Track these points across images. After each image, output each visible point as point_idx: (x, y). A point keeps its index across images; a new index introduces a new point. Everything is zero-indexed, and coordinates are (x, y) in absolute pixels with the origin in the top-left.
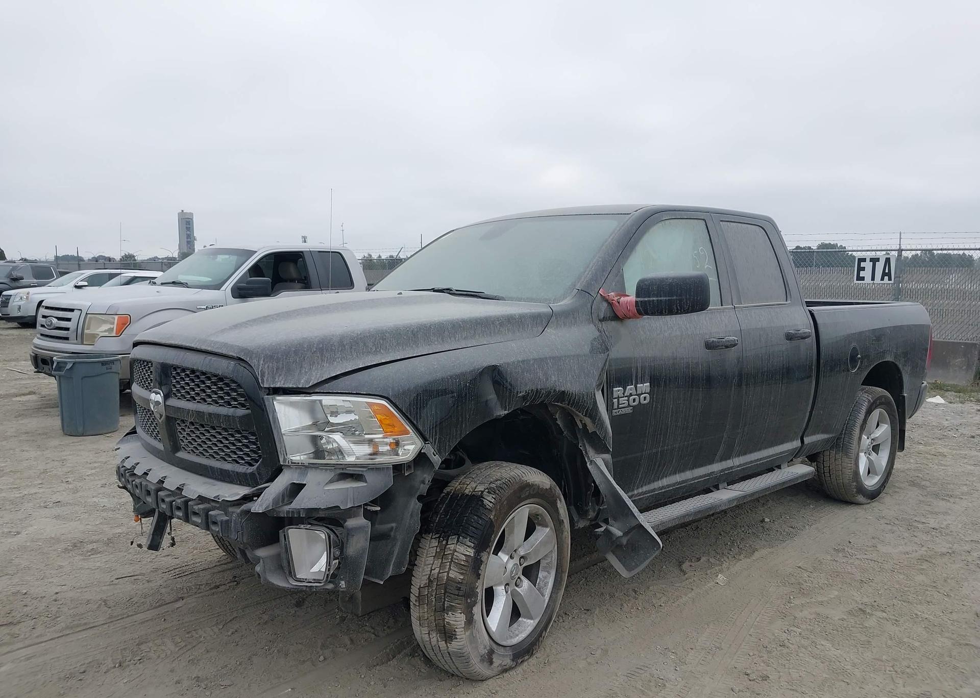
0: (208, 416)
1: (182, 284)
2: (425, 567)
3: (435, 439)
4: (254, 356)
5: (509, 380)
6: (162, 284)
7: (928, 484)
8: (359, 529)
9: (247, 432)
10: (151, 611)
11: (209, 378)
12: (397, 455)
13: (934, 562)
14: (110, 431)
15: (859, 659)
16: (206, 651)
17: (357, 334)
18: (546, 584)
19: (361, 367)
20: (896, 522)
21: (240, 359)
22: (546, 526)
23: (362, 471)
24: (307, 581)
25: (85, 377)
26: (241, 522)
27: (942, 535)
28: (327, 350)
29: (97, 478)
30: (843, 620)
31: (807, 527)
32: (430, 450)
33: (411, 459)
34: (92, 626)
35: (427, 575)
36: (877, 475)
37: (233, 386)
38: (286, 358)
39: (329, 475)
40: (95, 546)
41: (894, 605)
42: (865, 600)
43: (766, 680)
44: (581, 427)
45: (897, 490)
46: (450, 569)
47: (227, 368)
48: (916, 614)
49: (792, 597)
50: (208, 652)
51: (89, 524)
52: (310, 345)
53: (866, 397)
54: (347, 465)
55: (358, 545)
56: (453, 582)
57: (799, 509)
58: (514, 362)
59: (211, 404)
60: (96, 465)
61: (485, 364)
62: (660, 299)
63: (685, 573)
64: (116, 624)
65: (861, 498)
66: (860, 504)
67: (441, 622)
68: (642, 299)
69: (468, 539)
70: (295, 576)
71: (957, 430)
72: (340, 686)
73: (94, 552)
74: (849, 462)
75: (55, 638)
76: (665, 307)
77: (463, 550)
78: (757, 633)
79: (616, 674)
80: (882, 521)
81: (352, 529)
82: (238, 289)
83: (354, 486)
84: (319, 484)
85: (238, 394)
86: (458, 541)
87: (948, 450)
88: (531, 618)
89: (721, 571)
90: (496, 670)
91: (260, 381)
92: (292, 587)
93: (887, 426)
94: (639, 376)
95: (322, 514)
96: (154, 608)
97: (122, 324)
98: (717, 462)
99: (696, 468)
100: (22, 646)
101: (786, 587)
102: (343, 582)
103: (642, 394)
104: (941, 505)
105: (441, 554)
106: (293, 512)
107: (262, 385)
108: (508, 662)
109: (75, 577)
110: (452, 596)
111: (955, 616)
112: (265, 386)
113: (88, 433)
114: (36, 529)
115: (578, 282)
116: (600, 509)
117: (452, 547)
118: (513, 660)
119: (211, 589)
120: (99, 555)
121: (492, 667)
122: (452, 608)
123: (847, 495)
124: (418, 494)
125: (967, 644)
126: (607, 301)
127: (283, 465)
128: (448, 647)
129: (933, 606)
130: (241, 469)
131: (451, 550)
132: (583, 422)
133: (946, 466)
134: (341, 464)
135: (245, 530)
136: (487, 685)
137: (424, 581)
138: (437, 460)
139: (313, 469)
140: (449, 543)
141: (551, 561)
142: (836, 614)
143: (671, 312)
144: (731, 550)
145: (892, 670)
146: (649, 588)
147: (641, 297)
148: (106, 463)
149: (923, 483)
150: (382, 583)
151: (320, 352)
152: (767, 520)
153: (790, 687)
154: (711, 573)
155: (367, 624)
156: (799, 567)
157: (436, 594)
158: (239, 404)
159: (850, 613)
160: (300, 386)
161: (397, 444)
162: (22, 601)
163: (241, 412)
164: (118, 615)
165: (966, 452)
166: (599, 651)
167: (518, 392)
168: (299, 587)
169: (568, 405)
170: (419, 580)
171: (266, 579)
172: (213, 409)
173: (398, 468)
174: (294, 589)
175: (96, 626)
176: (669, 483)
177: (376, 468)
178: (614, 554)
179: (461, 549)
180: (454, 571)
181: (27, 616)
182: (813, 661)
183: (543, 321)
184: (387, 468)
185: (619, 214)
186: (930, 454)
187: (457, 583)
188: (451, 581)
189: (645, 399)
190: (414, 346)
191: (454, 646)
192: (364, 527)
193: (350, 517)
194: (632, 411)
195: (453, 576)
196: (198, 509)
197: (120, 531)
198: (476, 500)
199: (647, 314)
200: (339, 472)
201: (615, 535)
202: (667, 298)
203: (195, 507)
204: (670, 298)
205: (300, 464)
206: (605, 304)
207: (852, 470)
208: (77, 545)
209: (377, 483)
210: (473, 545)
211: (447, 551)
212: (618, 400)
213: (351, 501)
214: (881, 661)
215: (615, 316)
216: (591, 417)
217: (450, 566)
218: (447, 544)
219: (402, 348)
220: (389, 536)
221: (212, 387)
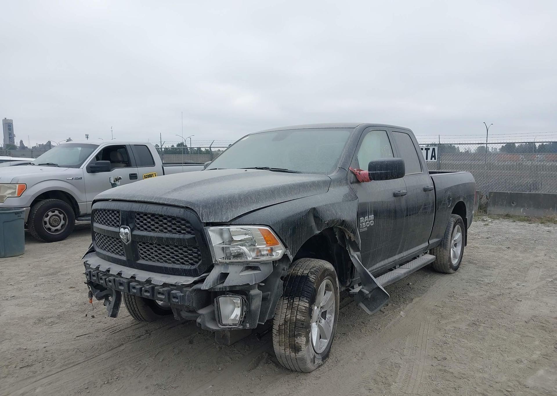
0: (165, 239)
1: (54, 165)
2: (282, 314)
3: (291, 247)
4: (196, 206)
5: (321, 215)
6: (39, 165)
7: (477, 262)
8: (257, 295)
9: (192, 247)
10: (108, 352)
11: (165, 219)
12: (273, 255)
13: (496, 299)
14: (20, 254)
15: (482, 347)
16: (153, 371)
17: (246, 193)
18: (331, 321)
19: (252, 210)
20: (470, 281)
21: (187, 208)
22: (331, 291)
23: (258, 265)
24: (229, 325)
25: (5, 222)
26: (192, 296)
27: (493, 286)
28: (233, 202)
29: (28, 282)
30: (467, 329)
31: (431, 286)
32: (288, 253)
33: (280, 258)
34: (78, 363)
35: (283, 318)
36: (457, 258)
37: (183, 222)
38: (214, 207)
39: (241, 268)
40: (52, 320)
41: (487, 320)
42: (473, 319)
43: (446, 360)
44: (348, 238)
45: (464, 266)
46: (297, 314)
47: (180, 212)
48: (499, 324)
49: (440, 320)
50: (154, 371)
51: (41, 308)
52: (225, 199)
53: (453, 219)
54: (250, 262)
55: (256, 304)
56: (299, 321)
57: (423, 278)
58: (322, 206)
59: (167, 233)
60: (23, 274)
61: (310, 207)
62: (381, 172)
63: (384, 313)
64: (91, 361)
65: (451, 271)
66: (451, 274)
67: (293, 343)
68: (372, 172)
69: (305, 298)
70: (222, 323)
71: (479, 235)
72: (237, 382)
73: (53, 323)
74: (447, 252)
75: (59, 372)
76: (384, 176)
77: (304, 304)
78: (431, 338)
79: (374, 363)
80: (464, 281)
81: (254, 295)
82: (91, 167)
83: (255, 273)
84: (236, 272)
85: (186, 227)
86: (299, 300)
87: (479, 245)
88: (326, 339)
89: (401, 310)
90: (316, 366)
91: (201, 219)
92: (220, 329)
93: (460, 233)
94: (370, 211)
95: (237, 289)
96: (108, 351)
97: (21, 189)
98: (397, 254)
99: (389, 258)
100: (42, 377)
101: (434, 315)
102: (248, 324)
103: (371, 221)
104: (487, 272)
105: (291, 307)
106: (222, 288)
107: (202, 221)
108: (320, 362)
109: (51, 338)
110: (299, 328)
111: (516, 324)
112: (204, 222)
113: (7, 256)
114: (8, 313)
115: (338, 164)
116: (352, 281)
117: (297, 303)
118: (322, 361)
119: (136, 338)
120: (57, 325)
121: (315, 365)
122: (300, 335)
123: (445, 269)
124: (281, 276)
125: (527, 336)
126: (353, 173)
127: (214, 264)
128: (296, 355)
129: (504, 320)
130: (187, 267)
131: (296, 305)
132: (349, 236)
133: (481, 253)
134: (247, 262)
135: (194, 300)
136: (313, 374)
137: (282, 321)
138: (291, 257)
139: (231, 265)
140: (295, 301)
141: (332, 309)
142: (463, 326)
143: (387, 178)
144: (400, 299)
145: (500, 350)
146: (370, 321)
147: (371, 171)
148: (29, 272)
149: (474, 262)
150: (264, 324)
151: (230, 203)
152: (411, 284)
153: (458, 362)
154: (396, 311)
155: (235, 350)
156: (436, 306)
157: (290, 328)
158: (187, 232)
159: (469, 325)
160: (224, 221)
161: (272, 250)
162: (26, 353)
163: (188, 236)
164: (90, 356)
165: (488, 246)
166: (360, 353)
167: (325, 221)
168: (224, 329)
169: (344, 227)
170: (279, 321)
171: (205, 326)
172: (168, 235)
173: (274, 262)
174: (221, 330)
175: (80, 363)
176: (379, 266)
177: (265, 263)
178: (363, 303)
179: (302, 303)
180: (299, 315)
181: (36, 361)
182: (463, 349)
183: (328, 184)
184: (270, 263)
185: (349, 128)
186: (471, 247)
187: (301, 321)
188: (298, 320)
189: (372, 223)
190: (274, 199)
191: (300, 354)
192: (259, 294)
193: (251, 289)
194: (367, 230)
195: (299, 318)
196: (163, 291)
197: (61, 310)
198: (305, 278)
199: (374, 180)
200: (245, 266)
201: (365, 293)
202: (385, 172)
203: (160, 290)
204: (386, 171)
205: (224, 263)
206: (353, 175)
207: (448, 256)
208: (40, 320)
209: (266, 271)
210: (308, 301)
211: (294, 305)
212: (362, 224)
213: (254, 280)
214: (493, 346)
215: (358, 180)
216: (353, 233)
217: (297, 313)
218: (293, 301)
219: (269, 200)
220: (267, 299)
221: (168, 223)
